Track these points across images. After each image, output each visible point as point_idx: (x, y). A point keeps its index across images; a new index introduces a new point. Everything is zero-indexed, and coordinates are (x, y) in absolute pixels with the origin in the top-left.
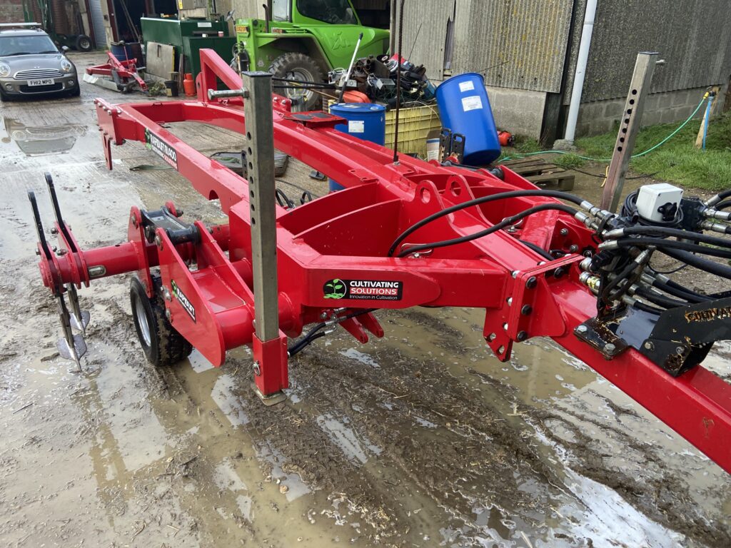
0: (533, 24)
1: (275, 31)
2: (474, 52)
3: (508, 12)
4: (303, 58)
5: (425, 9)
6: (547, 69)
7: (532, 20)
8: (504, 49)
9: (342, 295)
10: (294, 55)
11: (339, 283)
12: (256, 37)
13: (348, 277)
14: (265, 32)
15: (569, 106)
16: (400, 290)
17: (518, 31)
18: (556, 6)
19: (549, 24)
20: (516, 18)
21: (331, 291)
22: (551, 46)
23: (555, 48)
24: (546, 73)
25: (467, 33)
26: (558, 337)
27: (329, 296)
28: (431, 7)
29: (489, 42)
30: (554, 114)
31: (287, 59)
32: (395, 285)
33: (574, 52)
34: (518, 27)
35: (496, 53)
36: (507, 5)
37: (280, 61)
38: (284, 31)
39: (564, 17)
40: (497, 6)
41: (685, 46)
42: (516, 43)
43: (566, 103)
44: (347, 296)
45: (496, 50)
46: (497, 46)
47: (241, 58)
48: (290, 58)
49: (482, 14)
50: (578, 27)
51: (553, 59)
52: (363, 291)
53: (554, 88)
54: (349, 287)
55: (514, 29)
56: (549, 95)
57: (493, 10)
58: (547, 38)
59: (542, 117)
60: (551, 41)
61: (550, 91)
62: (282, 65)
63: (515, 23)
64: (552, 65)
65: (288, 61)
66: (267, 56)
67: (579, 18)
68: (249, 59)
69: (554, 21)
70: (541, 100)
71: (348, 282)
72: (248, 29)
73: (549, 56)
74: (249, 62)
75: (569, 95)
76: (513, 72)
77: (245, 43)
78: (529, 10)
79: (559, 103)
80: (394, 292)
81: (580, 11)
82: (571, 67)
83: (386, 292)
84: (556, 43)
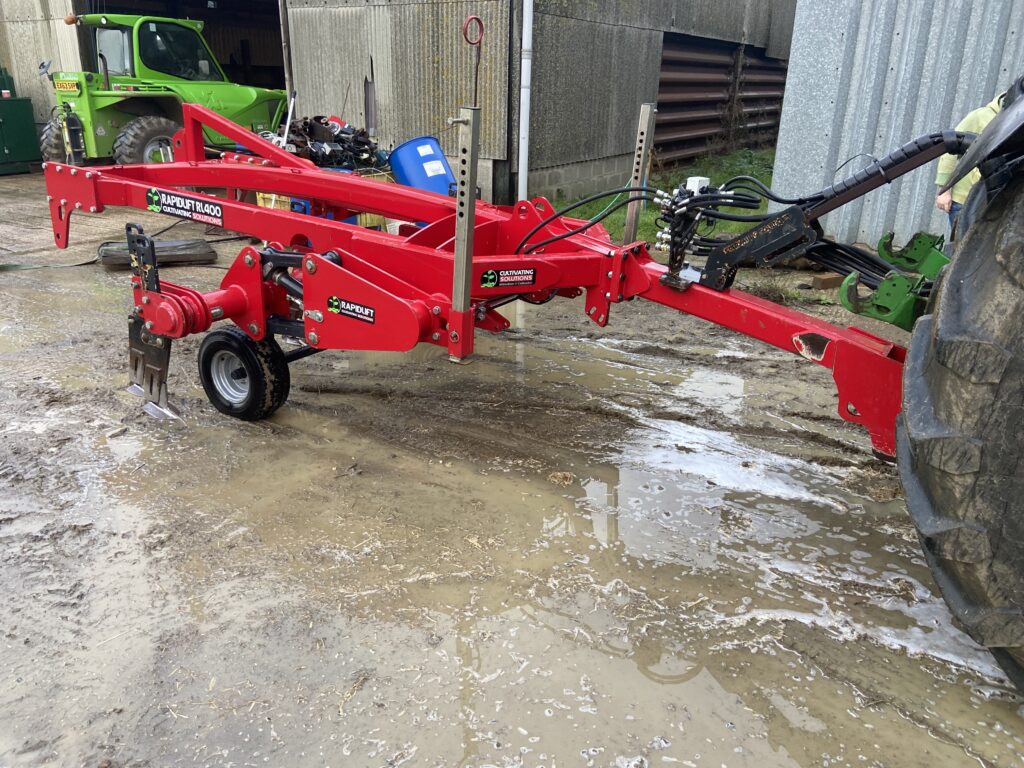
0: (468, 87)
1: (118, 88)
2: (403, 117)
3: (438, 74)
4: (167, 123)
5: (333, 67)
6: (490, 135)
7: (466, 82)
8: (439, 114)
9: (494, 284)
10: (153, 120)
11: (492, 274)
12: (92, 97)
13: (498, 268)
14: (105, 90)
15: (518, 173)
16: (534, 276)
17: (452, 94)
18: (491, 68)
19: (485, 87)
20: (448, 80)
21: (485, 281)
22: (490, 110)
23: (495, 113)
24: (489, 139)
25: (391, 95)
26: (644, 292)
27: (485, 285)
28: (341, 63)
29: (420, 106)
30: (503, 182)
31: (144, 124)
32: (530, 272)
33: (515, 117)
34: (452, 90)
35: (430, 119)
36: (436, 65)
37: (134, 127)
38: (136, 89)
39: (500, 80)
40: (424, 67)
41: (608, 112)
42: (452, 106)
43: (514, 171)
44: (497, 285)
45: (429, 114)
46: (429, 109)
47: (69, 125)
48: (149, 123)
49: (407, 75)
50: (516, 91)
51: (495, 124)
52: (508, 279)
53: (500, 154)
54: (499, 276)
55: (447, 93)
56: (495, 162)
57: (420, 70)
58: (485, 102)
59: (491, 186)
60: (490, 106)
61: (497, 158)
62: (139, 132)
63: (447, 85)
64: (495, 131)
65: (146, 126)
66: (109, 122)
67: (516, 81)
68: (83, 126)
69: (490, 84)
70: (487, 168)
71: (498, 272)
72: (79, 85)
73: (490, 121)
74: (83, 129)
75: (516, 162)
76: (452, 139)
77: (72, 105)
78: (461, 71)
79: (508, 171)
80: (530, 278)
81: (516, 74)
82: (514, 133)
83: (525, 278)
84: (495, 108)
